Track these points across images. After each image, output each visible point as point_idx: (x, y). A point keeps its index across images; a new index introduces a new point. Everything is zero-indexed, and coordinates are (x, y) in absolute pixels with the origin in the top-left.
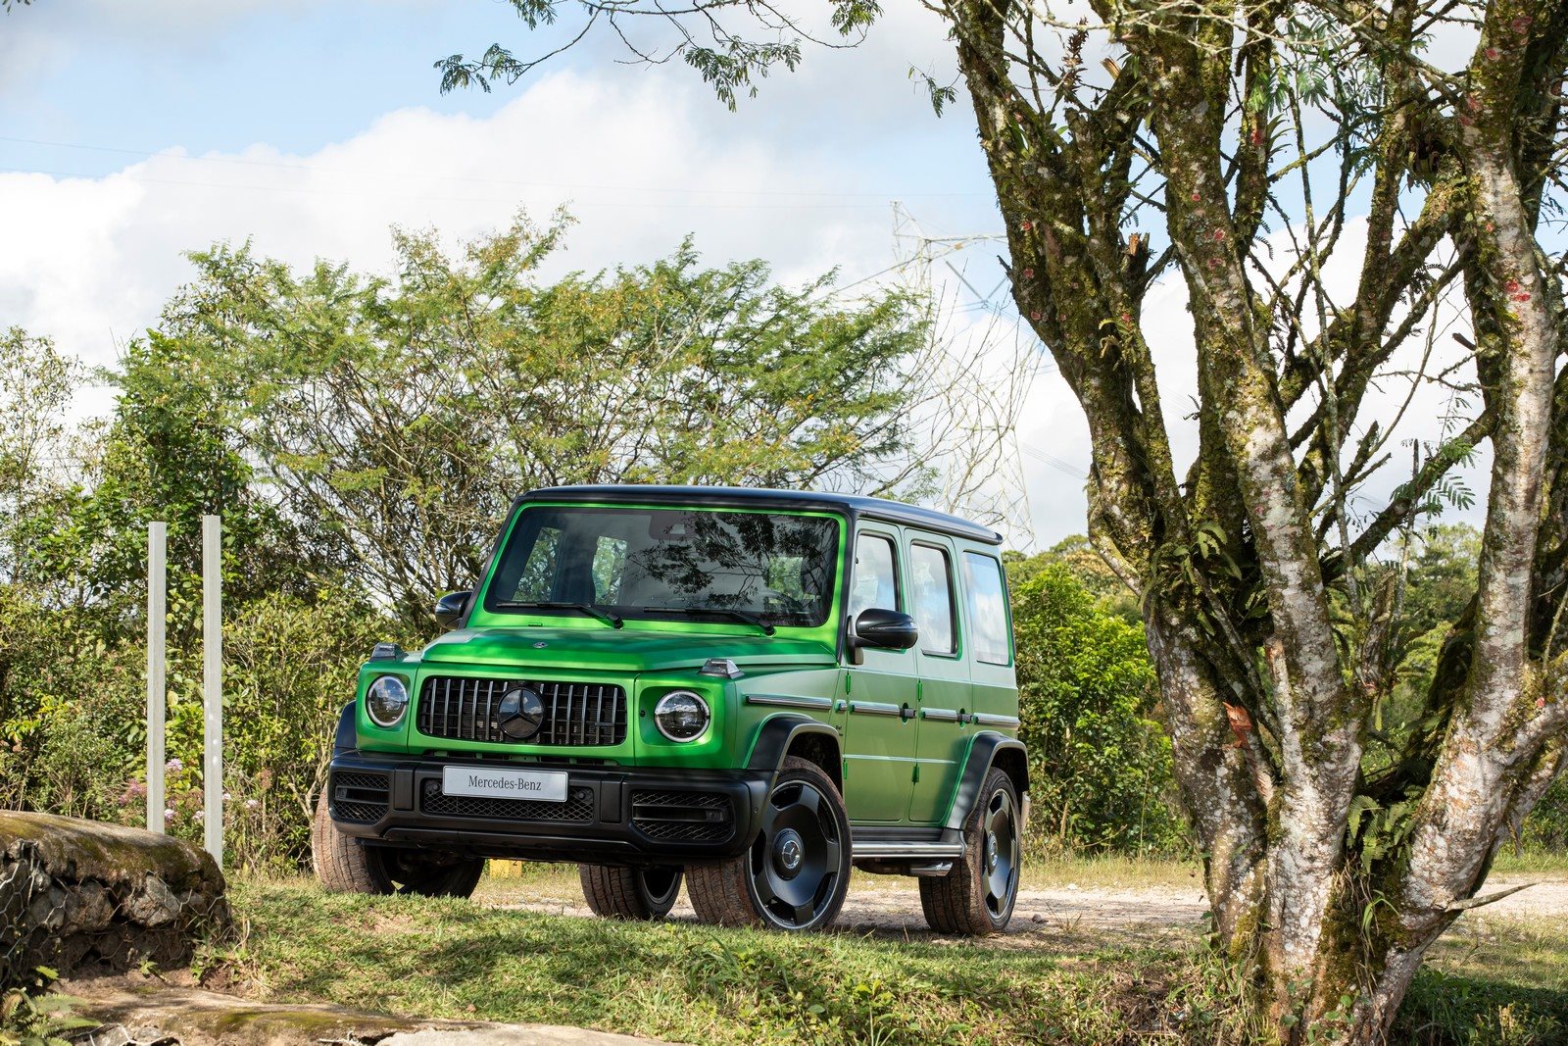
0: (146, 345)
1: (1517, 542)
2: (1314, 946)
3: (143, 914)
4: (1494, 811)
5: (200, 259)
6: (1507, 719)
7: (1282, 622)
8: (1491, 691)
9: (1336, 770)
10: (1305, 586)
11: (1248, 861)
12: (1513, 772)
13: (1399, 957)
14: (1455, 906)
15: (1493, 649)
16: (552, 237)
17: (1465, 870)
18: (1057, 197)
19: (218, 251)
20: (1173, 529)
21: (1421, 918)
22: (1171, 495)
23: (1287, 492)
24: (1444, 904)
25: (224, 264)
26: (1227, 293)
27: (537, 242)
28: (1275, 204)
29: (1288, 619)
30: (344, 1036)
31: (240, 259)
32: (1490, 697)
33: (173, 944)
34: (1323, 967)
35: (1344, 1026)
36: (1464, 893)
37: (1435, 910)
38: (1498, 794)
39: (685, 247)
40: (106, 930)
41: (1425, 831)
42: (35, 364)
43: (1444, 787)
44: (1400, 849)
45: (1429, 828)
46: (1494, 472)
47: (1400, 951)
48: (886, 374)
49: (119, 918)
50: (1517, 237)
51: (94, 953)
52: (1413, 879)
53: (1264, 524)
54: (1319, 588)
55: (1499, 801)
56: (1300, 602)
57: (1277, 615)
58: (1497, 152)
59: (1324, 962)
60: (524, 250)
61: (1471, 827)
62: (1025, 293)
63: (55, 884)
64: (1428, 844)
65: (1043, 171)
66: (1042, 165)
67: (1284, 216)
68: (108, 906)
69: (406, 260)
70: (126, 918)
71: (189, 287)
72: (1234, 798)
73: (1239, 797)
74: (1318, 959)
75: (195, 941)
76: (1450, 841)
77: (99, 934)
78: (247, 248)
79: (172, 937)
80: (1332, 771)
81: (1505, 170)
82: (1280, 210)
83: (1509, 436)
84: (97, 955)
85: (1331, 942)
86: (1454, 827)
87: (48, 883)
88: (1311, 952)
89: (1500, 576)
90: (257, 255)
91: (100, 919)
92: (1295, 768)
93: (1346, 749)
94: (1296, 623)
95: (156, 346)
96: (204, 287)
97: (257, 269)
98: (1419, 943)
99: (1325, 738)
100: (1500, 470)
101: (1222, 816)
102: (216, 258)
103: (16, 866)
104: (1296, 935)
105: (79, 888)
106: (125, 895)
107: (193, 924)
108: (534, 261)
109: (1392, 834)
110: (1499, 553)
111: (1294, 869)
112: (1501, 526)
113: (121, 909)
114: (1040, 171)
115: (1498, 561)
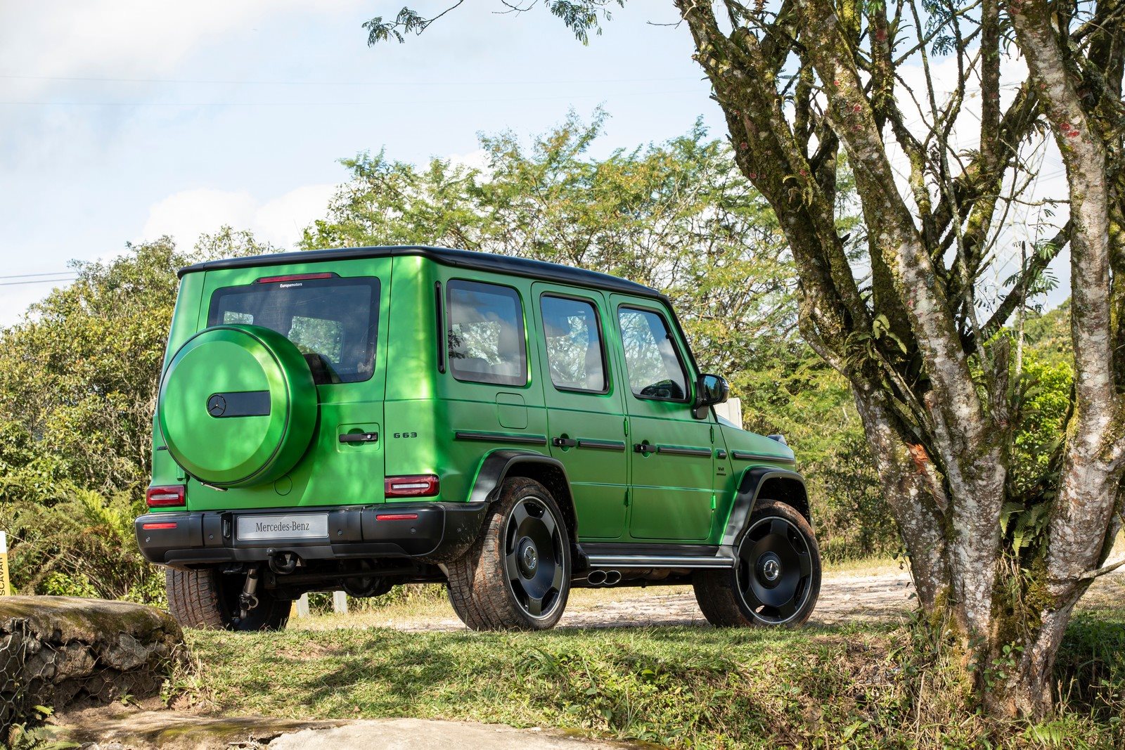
0: (314, 230)
1: (1094, 310)
2: (988, 612)
3: (118, 662)
4: (1104, 505)
5: (351, 164)
6: (1104, 438)
7: (937, 382)
8: (1090, 419)
9: (987, 485)
10: (950, 354)
11: (938, 555)
12: (1114, 476)
13: (1051, 615)
14: (1085, 576)
15: (1088, 389)
16: (594, 129)
17: (1090, 549)
18: (749, 90)
19: (362, 158)
20: (859, 321)
21: (1062, 587)
22: (853, 297)
23: (929, 289)
24: (1077, 575)
25: (367, 166)
26: (868, 149)
27: (583, 133)
28: (901, 81)
29: (941, 380)
30: (247, 739)
31: (377, 163)
32: (1089, 423)
33: (146, 681)
34: (996, 627)
35: (1016, 669)
36: (1092, 566)
37: (1071, 580)
38: (1105, 493)
39: (698, 125)
40: (90, 675)
41: (1057, 524)
42: (240, 251)
43: (1066, 491)
44: (1041, 539)
45: (1060, 522)
46: (1072, 261)
47: (1050, 611)
48: (847, 204)
49: (99, 666)
50: (1064, 91)
51: (83, 691)
52: (1052, 559)
53: (915, 312)
54: (960, 355)
55: (1107, 498)
56: (947, 366)
57: (933, 378)
58: (1040, 31)
59: (996, 624)
60: (574, 140)
61: (1088, 518)
62: (744, 160)
63: (44, 646)
64: (1060, 533)
65: (737, 73)
66: (736, 68)
67: (909, 89)
68: (89, 659)
69: (490, 155)
70: (105, 666)
71: (344, 186)
72: (925, 510)
73: (928, 510)
74: (992, 622)
75: (163, 677)
76: (1075, 530)
77: (87, 679)
78: (381, 156)
79: (144, 676)
80: (985, 486)
81: (1049, 44)
82: (905, 85)
83: (1078, 234)
84: (87, 693)
85: (999, 609)
86: (1076, 520)
87: (38, 646)
88: (987, 617)
89: (1085, 336)
90: (389, 159)
91: (83, 668)
92: (958, 486)
93: (993, 469)
94: (946, 382)
95: (321, 231)
96: (354, 186)
97: (391, 169)
98: (1064, 605)
99: (976, 463)
100: (1076, 260)
101: (917, 524)
102: (360, 163)
103: (10, 637)
104: (975, 606)
105: (64, 648)
106: (102, 649)
107: (160, 665)
108: (583, 147)
109: (1034, 528)
110: (1082, 319)
111: (967, 558)
112: (1082, 300)
113: (100, 659)
114: (735, 73)
115: (1083, 325)
